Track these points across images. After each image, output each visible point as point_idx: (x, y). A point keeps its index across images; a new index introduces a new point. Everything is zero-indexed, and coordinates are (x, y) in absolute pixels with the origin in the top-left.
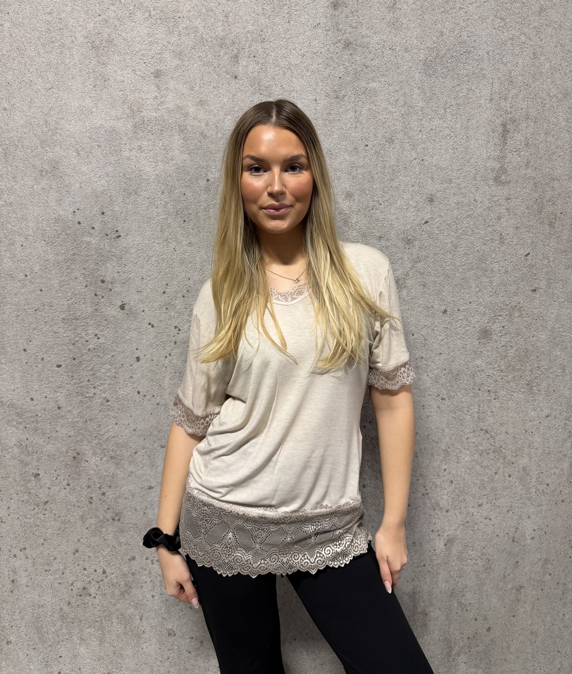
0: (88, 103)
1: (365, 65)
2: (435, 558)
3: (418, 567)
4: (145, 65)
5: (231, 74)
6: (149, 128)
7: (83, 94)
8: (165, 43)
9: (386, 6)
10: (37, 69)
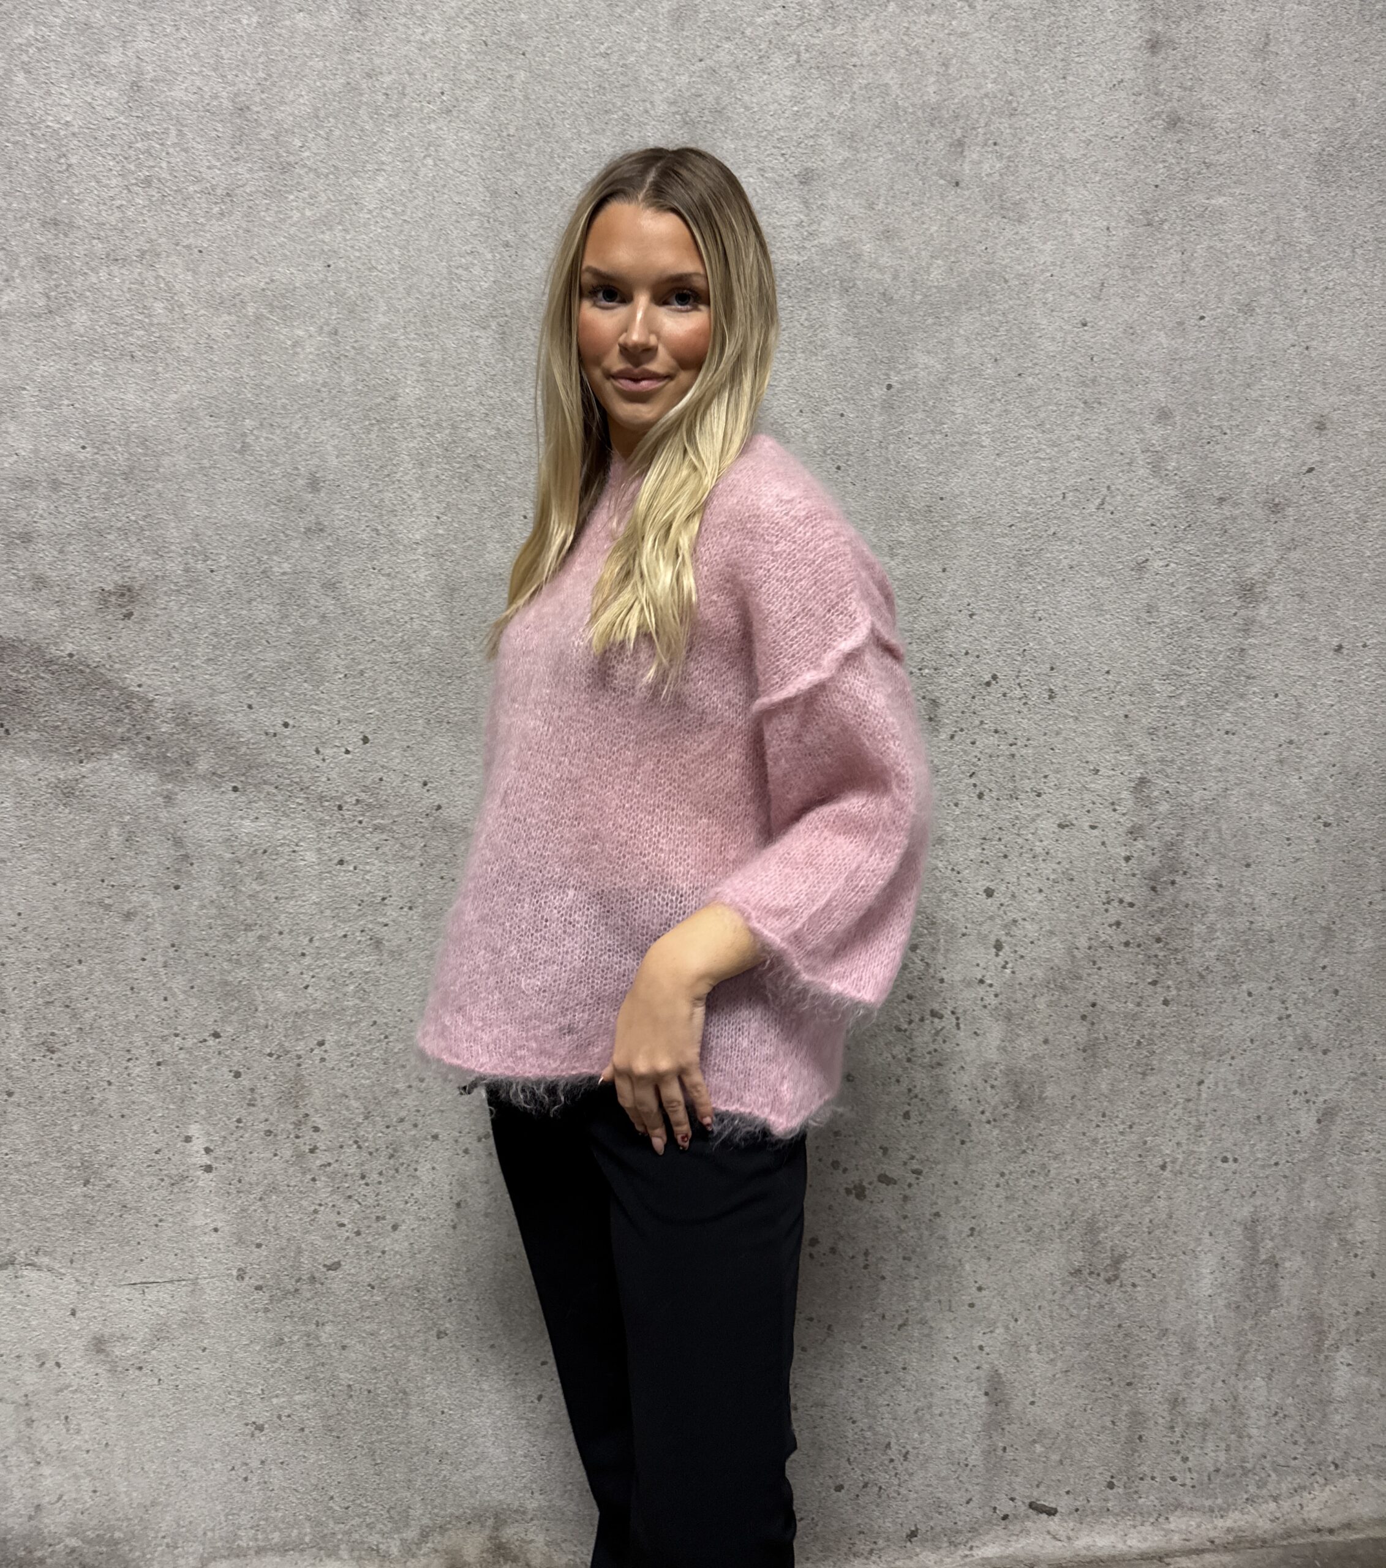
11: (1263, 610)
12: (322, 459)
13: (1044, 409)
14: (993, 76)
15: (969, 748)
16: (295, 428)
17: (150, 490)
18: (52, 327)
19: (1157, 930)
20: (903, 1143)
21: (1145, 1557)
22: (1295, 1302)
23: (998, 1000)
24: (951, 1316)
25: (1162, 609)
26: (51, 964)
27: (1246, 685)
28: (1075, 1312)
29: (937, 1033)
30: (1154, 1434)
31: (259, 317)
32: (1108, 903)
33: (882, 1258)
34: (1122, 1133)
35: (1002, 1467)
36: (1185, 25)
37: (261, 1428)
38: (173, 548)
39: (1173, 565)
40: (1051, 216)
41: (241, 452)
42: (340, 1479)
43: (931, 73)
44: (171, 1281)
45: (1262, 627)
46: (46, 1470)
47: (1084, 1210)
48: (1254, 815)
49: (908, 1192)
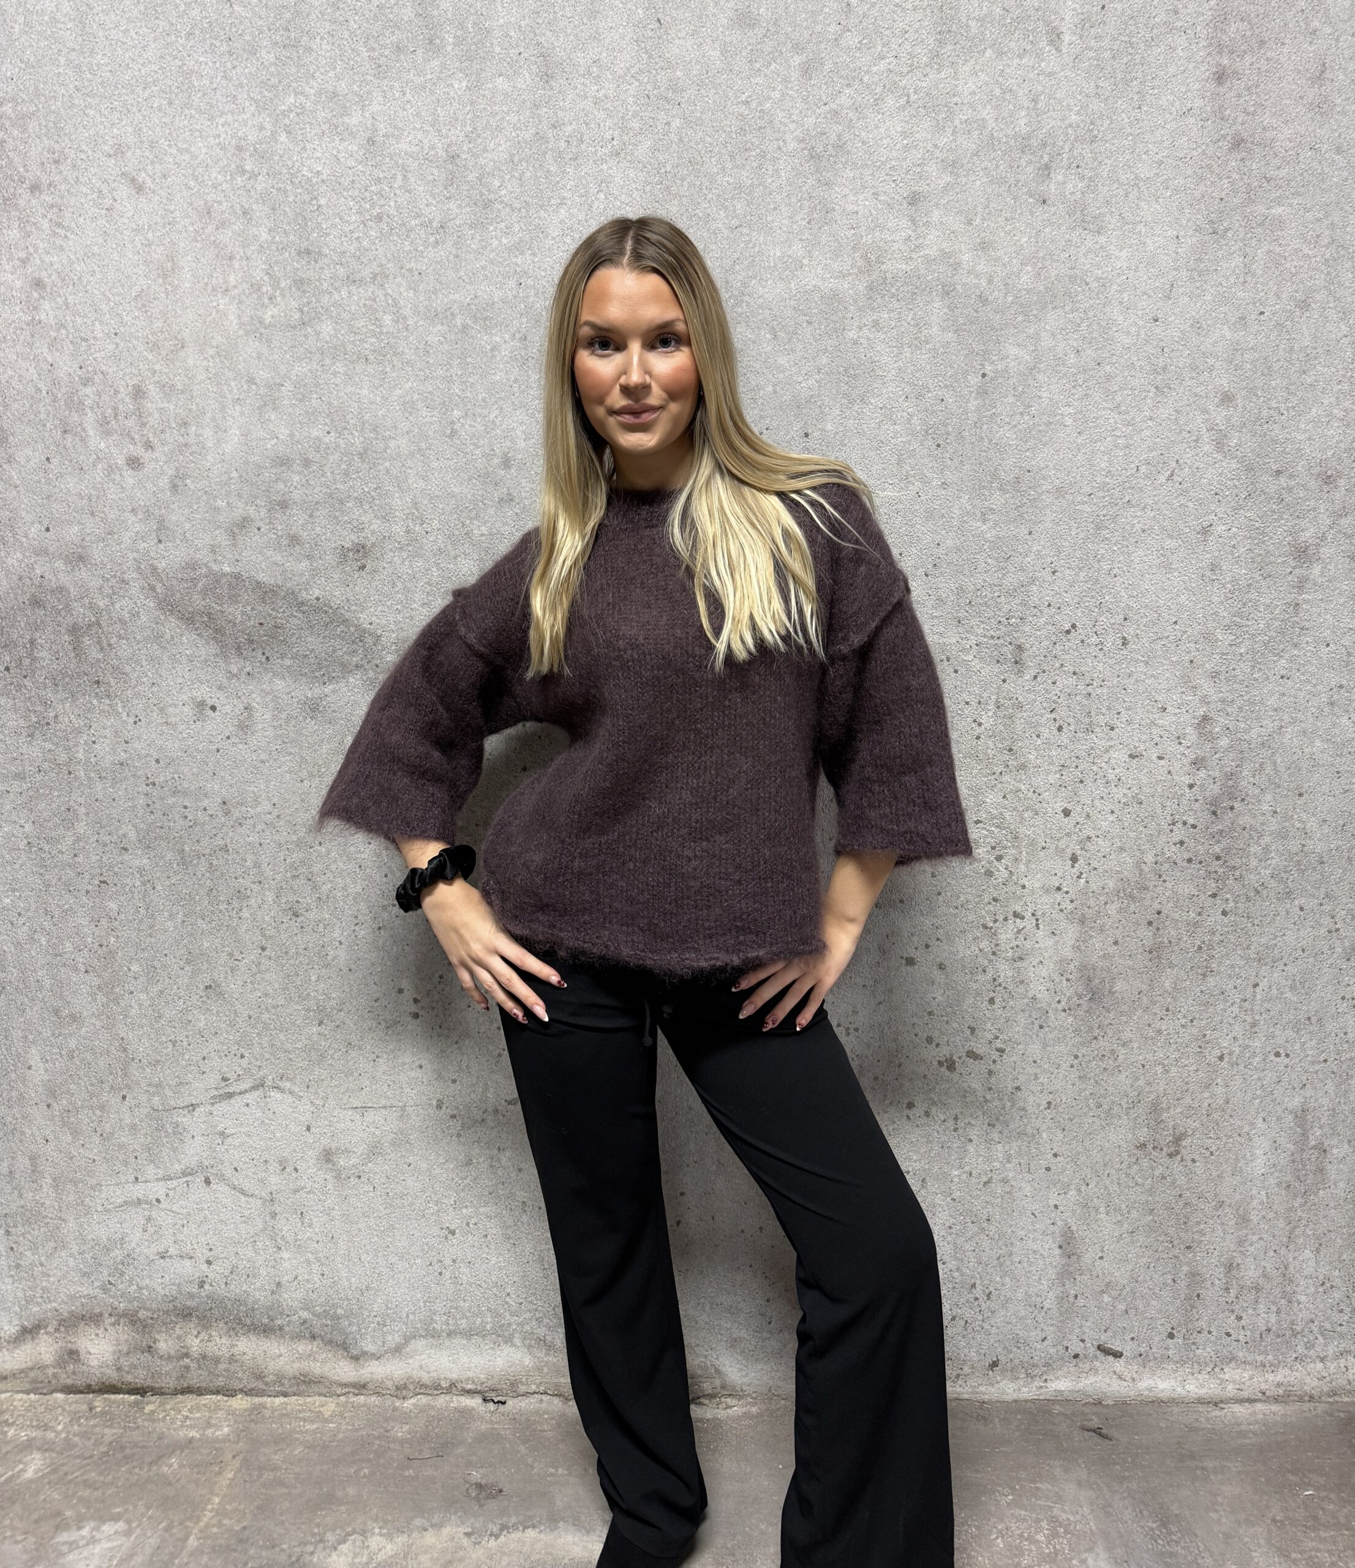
0: (798, 249)
1: (1265, 177)
2: (1346, 1046)
3: (1313, 1063)
4: (894, 185)
5: (1037, 197)
6: (893, 291)
7: (790, 236)
8: (930, 147)
9: (1308, 75)
10: (718, 196)
11: (1316, 570)
12: (513, 442)
13: (1119, 394)
14: (1076, 109)
15: (1050, 687)
16: (492, 416)
17: (380, 467)
18: (305, 336)
19: (1217, 849)
20: (989, 1024)
21: (1200, 1401)
22: (1342, 1185)
23: (1074, 905)
24: (1029, 1177)
25: (1224, 568)
26: (298, 845)
27: (1299, 635)
28: (1140, 1181)
29: (1019, 932)
30: (1211, 1293)
31: (465, 327)
32: (1173, 824)
33: (969, 1123)
34: (1183, 1026)
35: (1073, 1312)
36: (1248, 59)
37: (453, 1233)
38: (397, 514)
39: (1234, 529)
40: (1127, 227)
41: (451, 436)
42: (515, 1279)
43: (1022, 108)
44: (385, 1107)
45: (1315, 584)
46: (285, 1255)
47: (1149, 1092)
48: (1306, 750)
49: (992, 1067)
